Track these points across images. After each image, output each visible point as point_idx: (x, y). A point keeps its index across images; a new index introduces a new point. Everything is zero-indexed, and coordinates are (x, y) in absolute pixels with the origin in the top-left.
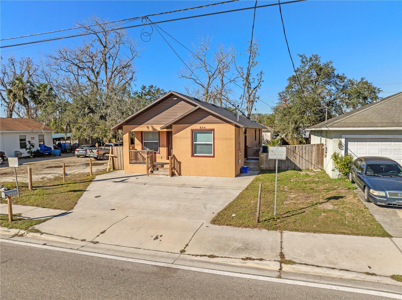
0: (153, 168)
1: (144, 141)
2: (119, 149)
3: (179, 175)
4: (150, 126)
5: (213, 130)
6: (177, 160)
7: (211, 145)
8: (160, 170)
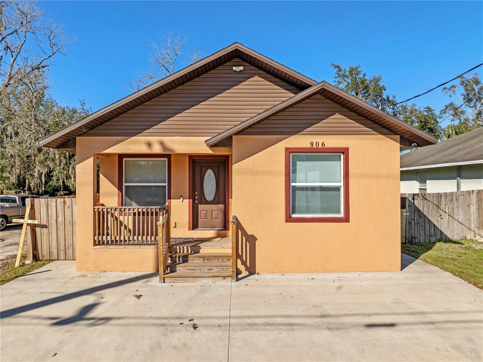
0: (171, 257)
1: (125, 184)
2: (54, 204)
3: (251, 274)
4: (153, 139)
5: (345, 151)
6: (244, 233)
7: (338, 189)
8: (194, 261)
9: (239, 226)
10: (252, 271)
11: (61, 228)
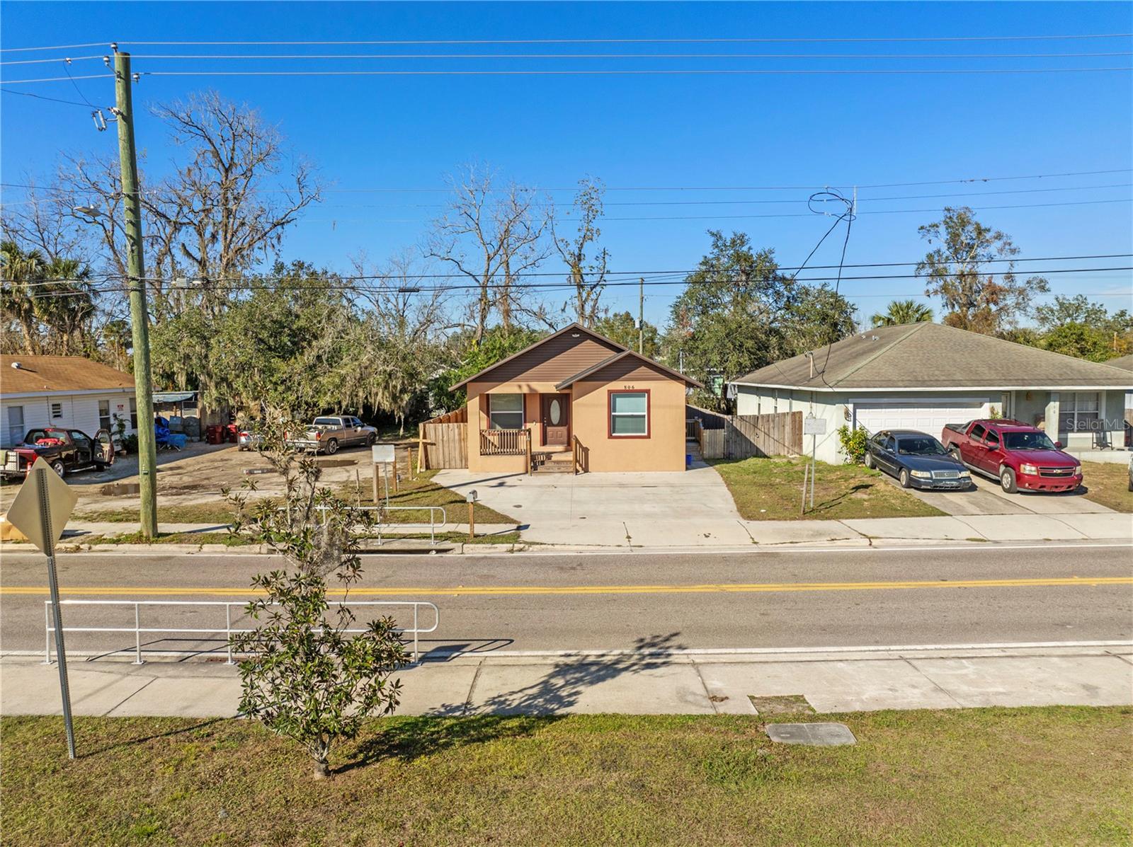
0: (534, 462)
1: (491, 412)
2: (440, 428)
3: (585, 472)
5: (648, 391)
6: (581, 446)
7: (644, 416)
8: (548, 464)
9: (577, 441)
10: (586, 470)
11: (446, 445)
